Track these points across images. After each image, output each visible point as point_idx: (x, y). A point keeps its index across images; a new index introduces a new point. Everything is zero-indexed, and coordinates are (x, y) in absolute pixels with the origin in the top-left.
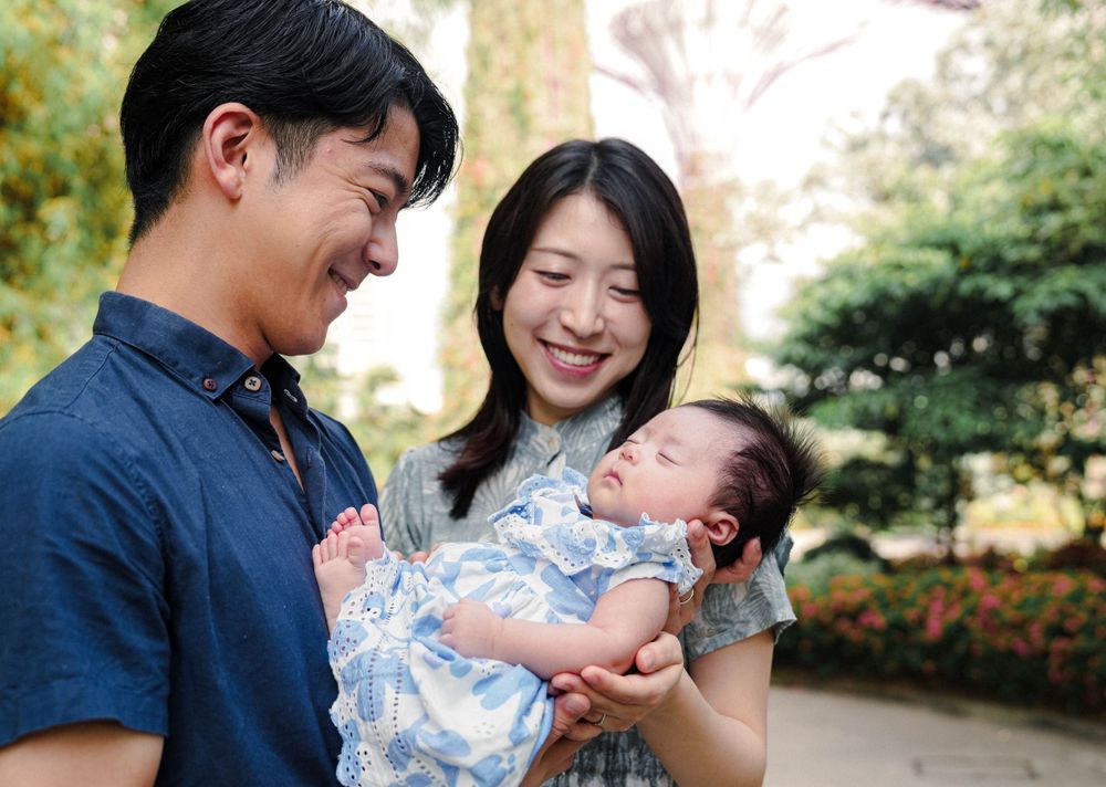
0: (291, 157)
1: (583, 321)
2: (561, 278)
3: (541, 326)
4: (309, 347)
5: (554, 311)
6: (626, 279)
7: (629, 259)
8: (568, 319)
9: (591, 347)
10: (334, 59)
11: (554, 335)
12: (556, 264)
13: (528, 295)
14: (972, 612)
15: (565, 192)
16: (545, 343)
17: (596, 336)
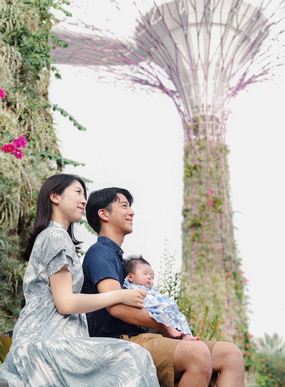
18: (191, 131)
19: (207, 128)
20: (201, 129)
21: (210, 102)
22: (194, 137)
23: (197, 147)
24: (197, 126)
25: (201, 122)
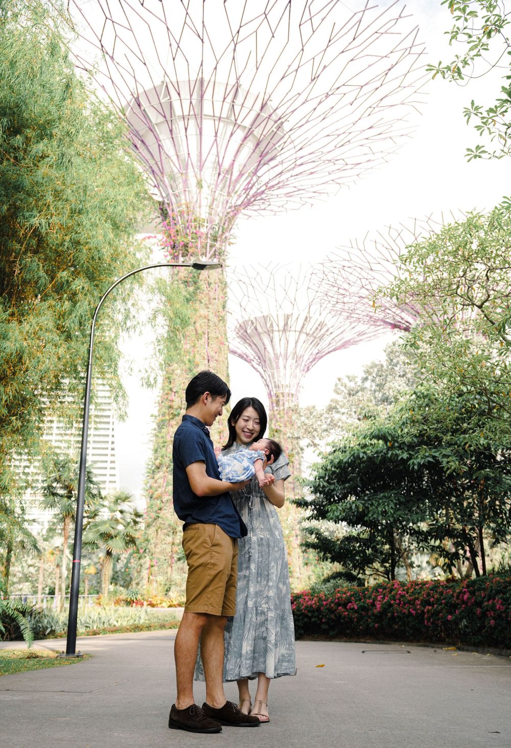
0: (214, 400)
1: (251, 427)
2: (247, 420)
3: (244, 428)
4: (210, 425)
5: (246, 426)
6: (257, 421)
7: (258, 417)
8: (248, 427)
9: (251, 432)
10: (220, 386)
11: (246, 430)
12: (246, 418)
13: (241, 423)
14: (394, 598)
15: (247, 407)
16: (244, 431)
17: (252, 430)
18: (274, 405)
19: (285, 402)
20: (281, 403)
21: (287, 383)
22: (276, 408)
23: (278, 416)
24: (279, 400)
25: (281, 398)
